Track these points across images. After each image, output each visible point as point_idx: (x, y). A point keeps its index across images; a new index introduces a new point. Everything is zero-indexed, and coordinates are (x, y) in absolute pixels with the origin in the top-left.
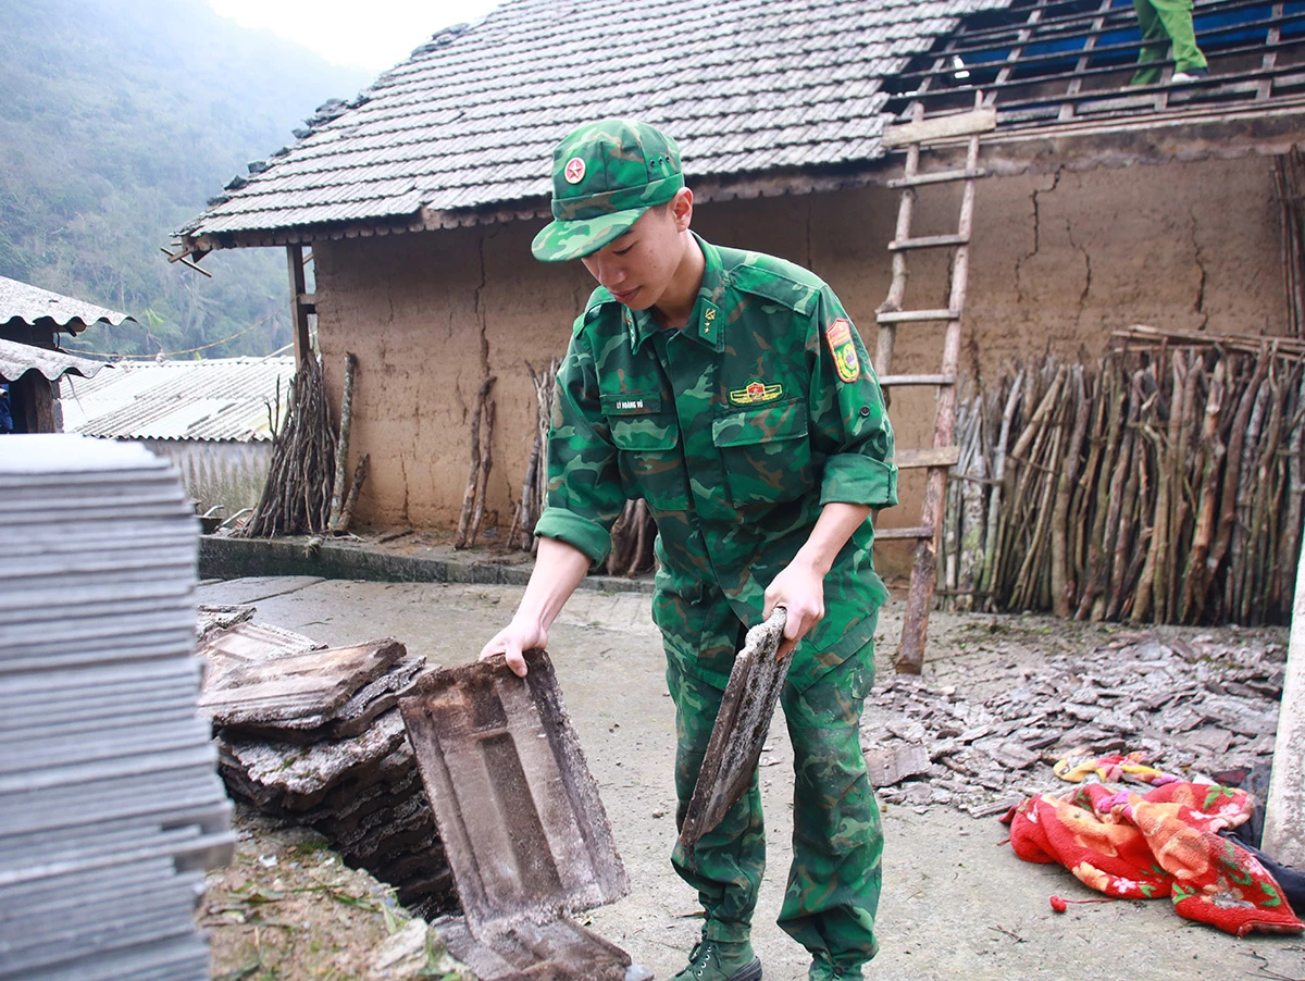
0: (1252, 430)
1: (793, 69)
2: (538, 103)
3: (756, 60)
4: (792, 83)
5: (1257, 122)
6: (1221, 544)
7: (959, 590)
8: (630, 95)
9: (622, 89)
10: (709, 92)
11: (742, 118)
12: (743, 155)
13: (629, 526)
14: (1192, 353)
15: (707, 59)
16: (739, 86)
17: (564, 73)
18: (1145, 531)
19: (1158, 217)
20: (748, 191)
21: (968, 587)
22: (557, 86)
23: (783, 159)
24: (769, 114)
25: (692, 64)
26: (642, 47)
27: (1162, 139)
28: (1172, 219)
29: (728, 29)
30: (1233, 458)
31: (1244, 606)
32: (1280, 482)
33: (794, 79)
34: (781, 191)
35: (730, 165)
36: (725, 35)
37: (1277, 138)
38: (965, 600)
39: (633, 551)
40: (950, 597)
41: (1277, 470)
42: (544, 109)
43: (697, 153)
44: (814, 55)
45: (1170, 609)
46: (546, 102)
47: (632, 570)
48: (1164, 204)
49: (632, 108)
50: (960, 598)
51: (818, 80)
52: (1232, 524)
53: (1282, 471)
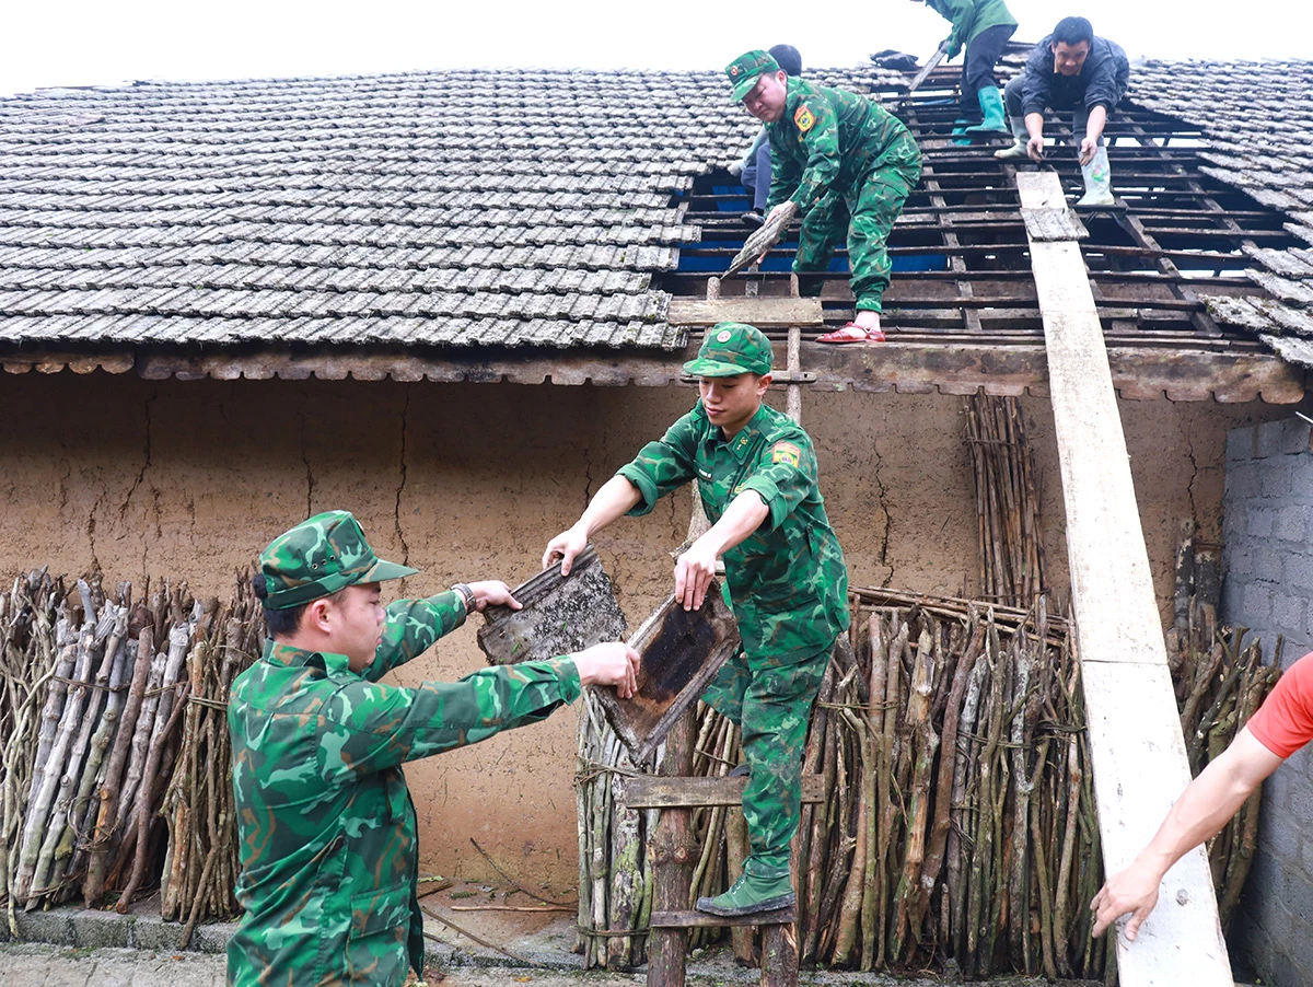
0: (968, 716)
1: (392, 222)
2: (32, 216)
3: (344, 207)
4: (392, 239)
5: (987, 356)
6: (937, 856)
7: (611, 930)
8: (167, 225)
9: (158, 216)
10: (279, 234)
11: (324, 272)
12: (327, 320)
13: (123, 828)
14: (895, 617)
15: (277, 196)
16: (319, 233)
17: (76, 186)
18: (846, 842)
19: (839, 449)
20: (333, 369)
21: (624, 926)
22: (62, 201)
23: (386, 332)
24: (361, 273)
25: (257, 199)
26: (190, 172)
27: (879, 363)
28: (854, 453)
29: (307, 167)
30: (948, 750)
31: (971, 939)
32: (1005, 781)
33: (394, 234)
34: (379, 375)
35: (308, 332)
36: (303, 173)
37: (1008, 377)
38: (622, 944)
39: (128, 864)
40: (599, 940)
41: (1000, 766)
42: (38, 225)
43: (260, 308)
44: (420, 210)
45: (881, 945)
46: (42, 218)
47: (123, 900)
48: (845, 434)
49: (168, 240)
50: (613, 941)
51: (427, 239)
52: (950, 831)
53: (1005, 768)
